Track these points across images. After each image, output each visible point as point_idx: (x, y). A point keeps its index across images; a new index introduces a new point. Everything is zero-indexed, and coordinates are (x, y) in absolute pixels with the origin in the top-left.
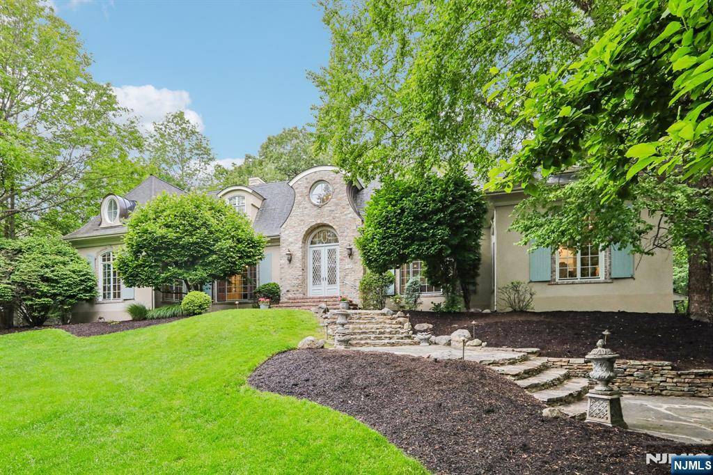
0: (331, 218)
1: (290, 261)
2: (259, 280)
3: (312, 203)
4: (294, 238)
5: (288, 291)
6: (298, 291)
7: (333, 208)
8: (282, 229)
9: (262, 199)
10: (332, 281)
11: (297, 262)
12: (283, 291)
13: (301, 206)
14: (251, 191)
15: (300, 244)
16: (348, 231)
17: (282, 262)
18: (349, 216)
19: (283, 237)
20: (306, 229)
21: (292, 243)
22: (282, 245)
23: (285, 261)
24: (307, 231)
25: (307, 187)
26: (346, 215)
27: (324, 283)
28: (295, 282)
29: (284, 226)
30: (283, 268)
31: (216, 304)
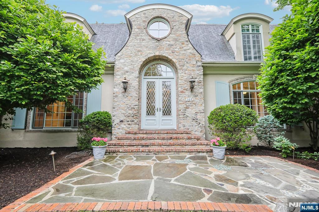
0: (170, 51)
1: (125, 89)
2: (86, 107)
3: (150, 36)
4: (130, 67)
5: (122, 121)
6: (133, 121)
7: (172, 43)
8: (117, 57)
9: (93, 33)
10: (167, 112)
11: (132, 92)
12: (115, 121)
13: (138, 38)
14: (82, 20)
15: (136, 74)
16: (188, 65)
17: (116, 90)
18: (189, 51)
19: (118, 65)
20: (144, 60)
21: (127, 72)
22: (116, 73)
23: (119, 89)
24: (144, 62)
25: (144, 21)
26: (185, 50)
27: (159, 114)
28: (130, 112)
29: (119, 54)
30: (116, 96)
31: (30, 131)
